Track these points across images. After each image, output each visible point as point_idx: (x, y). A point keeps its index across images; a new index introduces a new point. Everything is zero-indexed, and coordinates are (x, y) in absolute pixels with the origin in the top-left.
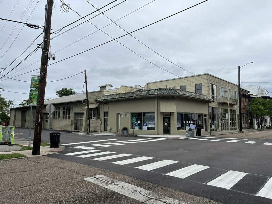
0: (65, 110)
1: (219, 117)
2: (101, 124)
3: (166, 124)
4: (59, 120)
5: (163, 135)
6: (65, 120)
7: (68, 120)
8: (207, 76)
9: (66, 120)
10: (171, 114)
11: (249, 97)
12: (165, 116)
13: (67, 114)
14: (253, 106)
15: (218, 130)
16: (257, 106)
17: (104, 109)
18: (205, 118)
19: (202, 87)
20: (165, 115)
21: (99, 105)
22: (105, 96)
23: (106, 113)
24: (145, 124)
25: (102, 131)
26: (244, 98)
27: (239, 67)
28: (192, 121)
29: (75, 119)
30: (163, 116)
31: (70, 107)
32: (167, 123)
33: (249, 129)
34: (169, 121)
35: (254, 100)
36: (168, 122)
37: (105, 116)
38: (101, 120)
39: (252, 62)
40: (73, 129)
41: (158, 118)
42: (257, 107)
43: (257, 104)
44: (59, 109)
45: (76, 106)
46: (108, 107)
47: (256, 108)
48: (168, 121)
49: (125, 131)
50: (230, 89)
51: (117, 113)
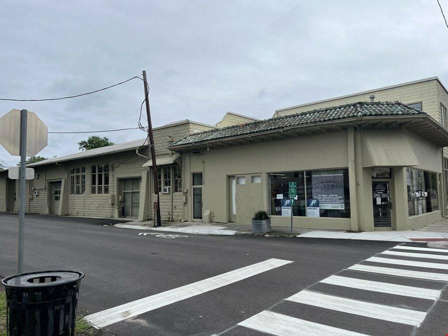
0: (97, 174)
2: (185, 204)
3: (379, 202)
4: (82, 195)
5: (375, 230)
6: (97, 194)
7: (103, 194)
8: (434, 82)
9: (100, 195)
10: (392, 172)
12: (377, 178)
13: (100, 183)
17: (192, 166)
20: (375, 176)
21: (180, 159)
22: (194, 135)
23: (198, 178)
24: (313, 202)
25: (189, 220)
29: (119, 193)
30: (373, 177)
31: (107, 166)
32: (380, 196)
34: (388, 191)
36: (384, 196)
37: (193, 185)
38: (185, 194)
40: (116, 216)
41: (357, 184)
44: (84, 171)
45: (122, 163)
46: (204, 162)
49: (264, 222)
51: (227, 175)
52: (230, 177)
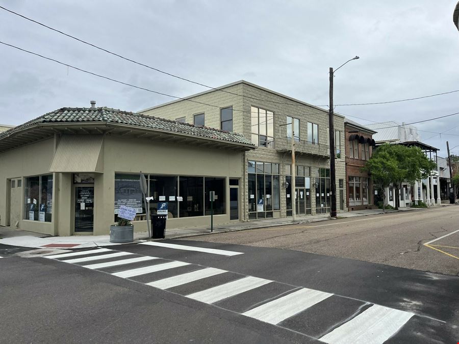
1: (281, 185)
3: (83, 207)
8: (241, 86)
10: (95, 177)
11: (372, 143)
12: (81, 183)
14: (374, 161)
15: (275, 214)
16: (385, 161)
18: (231, 189)
19: (234, 115)
24: (42, 207)
26: (360, 144)
27: (331, 69)
28: (180, 196)
30: (74, 183)
32: (85, 202)
33: (370, 209)
34: (92, 197)
35: (380, 149)
36: (89, 201)
39: (357, 58)
42: (382, 163)
43: (384, 157)
47: (379, 165)
48: (88, 197)
50: (319, 123)
51: (7, 179)
52: (9, 180)
